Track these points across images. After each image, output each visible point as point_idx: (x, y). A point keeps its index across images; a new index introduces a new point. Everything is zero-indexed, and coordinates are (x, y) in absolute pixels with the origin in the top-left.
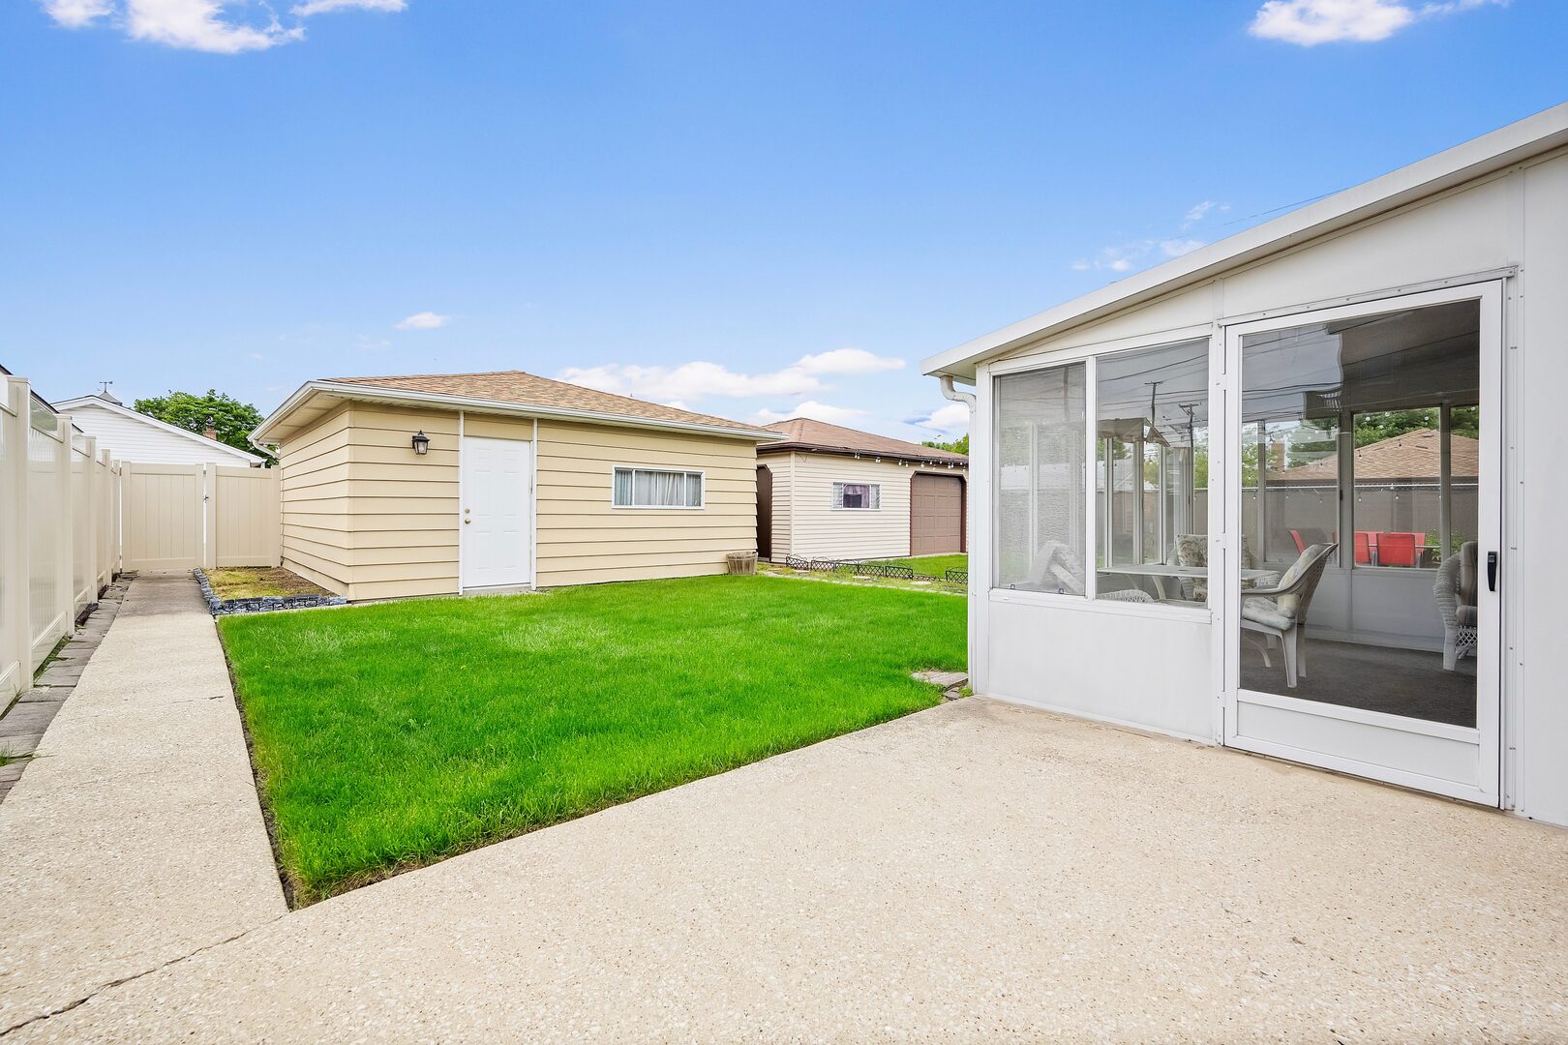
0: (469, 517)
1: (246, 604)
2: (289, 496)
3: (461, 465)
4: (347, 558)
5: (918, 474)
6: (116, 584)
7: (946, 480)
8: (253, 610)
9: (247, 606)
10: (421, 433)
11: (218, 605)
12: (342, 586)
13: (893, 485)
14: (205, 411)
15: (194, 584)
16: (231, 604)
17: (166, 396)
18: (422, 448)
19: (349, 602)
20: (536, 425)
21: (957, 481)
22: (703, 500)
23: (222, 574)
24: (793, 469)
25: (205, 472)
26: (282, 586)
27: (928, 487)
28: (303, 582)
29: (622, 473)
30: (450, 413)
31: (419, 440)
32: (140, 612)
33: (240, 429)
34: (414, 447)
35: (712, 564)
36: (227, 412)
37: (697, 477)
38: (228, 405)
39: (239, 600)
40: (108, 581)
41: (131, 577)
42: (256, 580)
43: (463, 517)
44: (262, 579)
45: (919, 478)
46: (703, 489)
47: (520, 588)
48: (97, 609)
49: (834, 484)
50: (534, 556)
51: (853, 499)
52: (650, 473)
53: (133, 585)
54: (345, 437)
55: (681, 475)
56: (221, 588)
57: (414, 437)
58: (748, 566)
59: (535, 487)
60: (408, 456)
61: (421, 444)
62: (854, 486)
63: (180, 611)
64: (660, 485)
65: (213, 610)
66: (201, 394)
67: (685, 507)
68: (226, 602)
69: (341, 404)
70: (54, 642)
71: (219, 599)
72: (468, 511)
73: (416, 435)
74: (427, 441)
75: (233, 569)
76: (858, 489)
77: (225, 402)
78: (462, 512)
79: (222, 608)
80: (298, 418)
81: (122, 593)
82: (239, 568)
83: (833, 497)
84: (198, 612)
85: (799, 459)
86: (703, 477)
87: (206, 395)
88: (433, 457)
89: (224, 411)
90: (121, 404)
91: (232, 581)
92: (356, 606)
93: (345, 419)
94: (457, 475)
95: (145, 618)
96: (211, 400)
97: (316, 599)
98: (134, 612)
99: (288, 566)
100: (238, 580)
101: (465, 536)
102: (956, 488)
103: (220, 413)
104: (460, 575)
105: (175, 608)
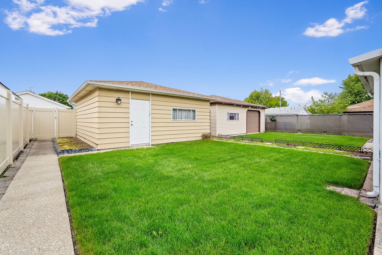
0: (132, 123)
1: (68, 151)
2: (78, 117)
3: (130, 107)
4: (98, 136)
5: (249, 110)
6: (30, 143)
7: (255, 112)
8: (70, 153)
9: (68, 152)
10: (119, 98)
11: (59, 152)
12: (96, 145)
13: (242, 113)
14: (55, 96)
15: (52, 143)
16: (63, 152)
17: (46, 93)
18: (119, 102)
19: (98, 150)
20: (151, 96)
21: (258, 112)
22: (196, 118)
23: (60, 140)
24: (217, 109)
25: (55, 111)
26: (77, 144)
27: (251, 114)
28: (83, 142)
29: (174, 110)
30: (127, 92)
31: (118, 100)
32: (35, 154)
33: (64, 100)
34: (117, 102)
35: (198, 137)
36: (61, 96)
37: (194, 111)
38: (61, 95)
39: (65, 150)
40: (28, 142)
41: (35, 140)
42: (69, 142)
43: (131, 123)
44: (71, 141)
45: (248, 111)
46: (196, 115)
47: (147, 145)
48: (23, 152)
49: (227, 113)
50: (151, 135)
51: (232, 117)
52: (181, 110)
53: (35, 143)
54: (97, 99)
55: (190, 110)
56: (60, 145)
57: (117, 99)
58: (209, 137)
59: (151, 114)
60: (115, 105)
61: (119, 101)
62: (232, 114)
63: (48, 153)
64: (184, 114)
65: (58, 154)
66: (54, 92)
67: (191, 120)
68: (62, 151)
69: (96, 89)
70: (5, 168)
71: (60, 149)
72: (132, 122)
73: (117, 98)
74: (121, 100)
75: (63, 138)
76: (233, 114)
77: (60, 94)
78: (130, 122)
79: (60, 153)
80: (81, 95)
81: (31, 146)
82: (65, 138)
83: (226, 117)
84: (53, 154)
85: (219, 106)
86: (196, 111)
87: (56, 92)
88: (122, 105)
89: (60, 96)
90: (34, 93)
91: (63, 142)
92: (101, 152)
93: (97, 93)
94: (129, 110)
95: (37, 156)
96: (57, 93)
97: (88, 149)
98: (34, 154)
99: (78, 137)
100: (65, 142)
101: (131, 129)
102: (257, 114)
103: (59, 96)
104: (130, 141)
105: (47, 152)
